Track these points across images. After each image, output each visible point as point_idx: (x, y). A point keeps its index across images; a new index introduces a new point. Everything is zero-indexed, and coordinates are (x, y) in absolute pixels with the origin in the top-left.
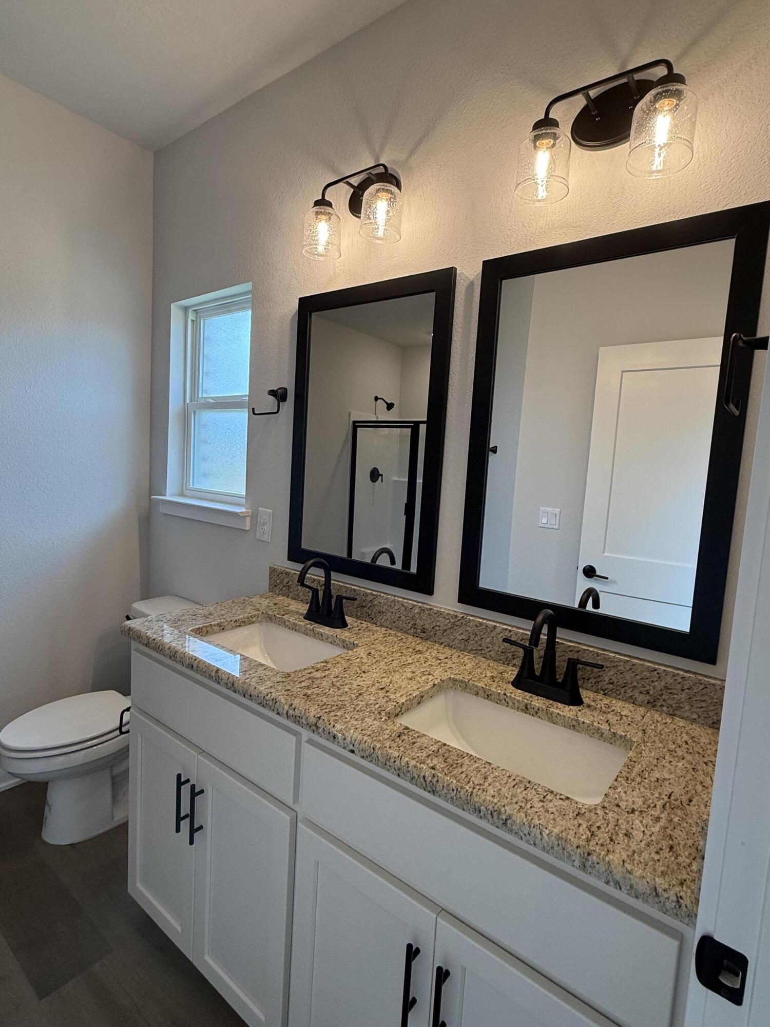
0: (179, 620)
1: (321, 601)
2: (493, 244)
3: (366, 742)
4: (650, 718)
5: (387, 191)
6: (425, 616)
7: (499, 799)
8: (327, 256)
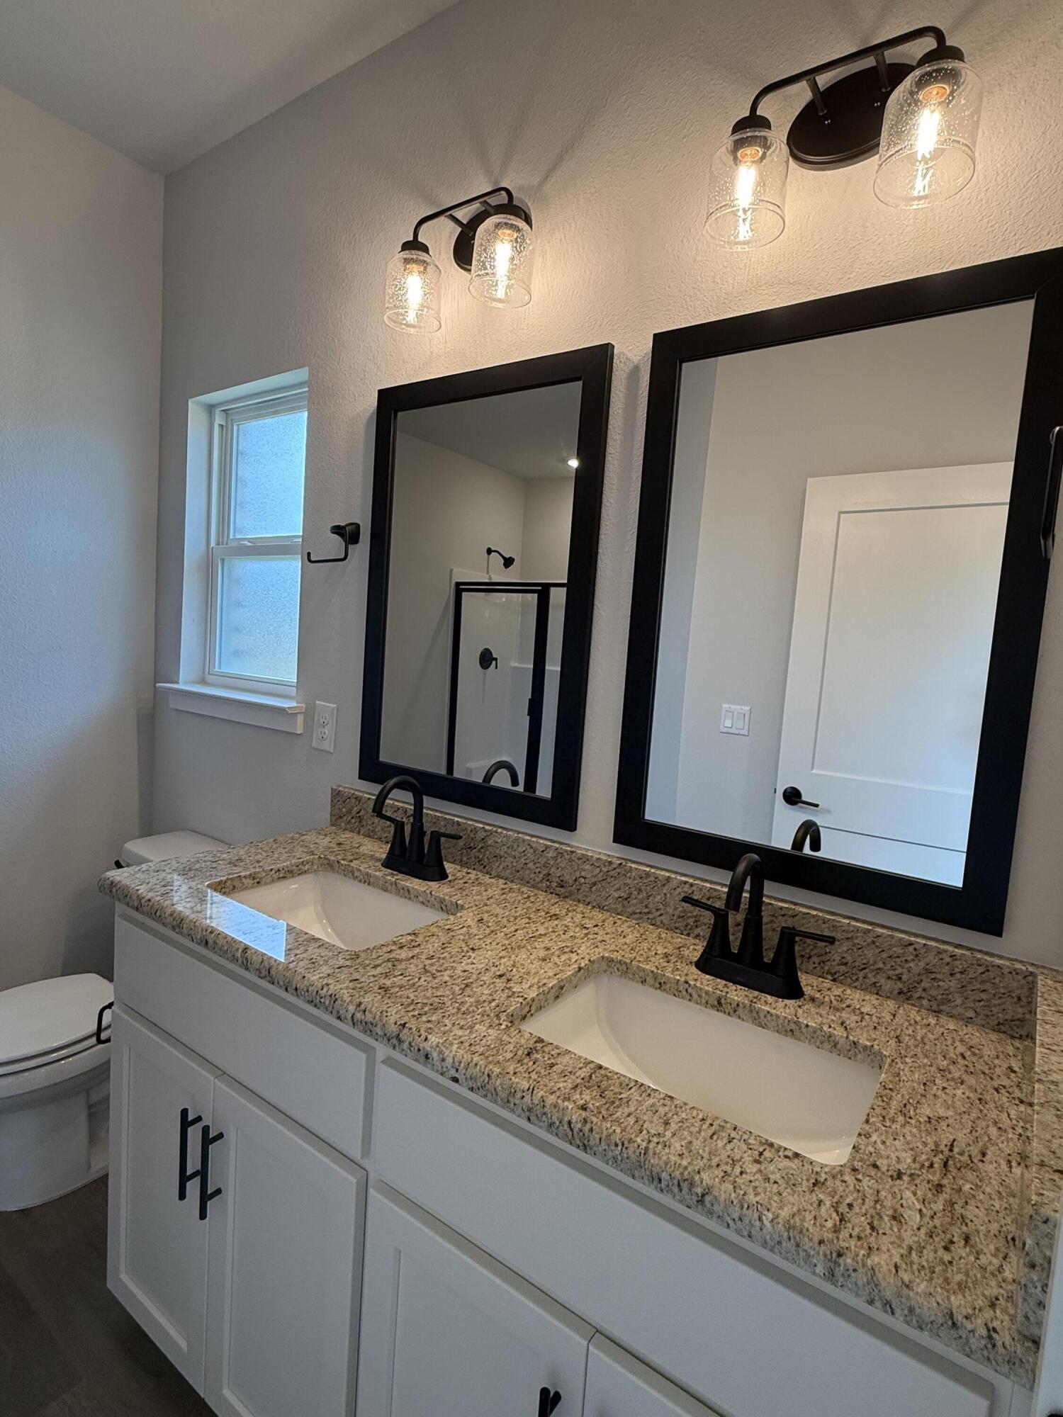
0: (190, 870)
1: (407, 839)
2: (668, 310)
3: (476, 1065)
4: (905, 1017)
5: (512, 227)
6: (565, 862)
7: (689, 1161)
8: (420, 328)
